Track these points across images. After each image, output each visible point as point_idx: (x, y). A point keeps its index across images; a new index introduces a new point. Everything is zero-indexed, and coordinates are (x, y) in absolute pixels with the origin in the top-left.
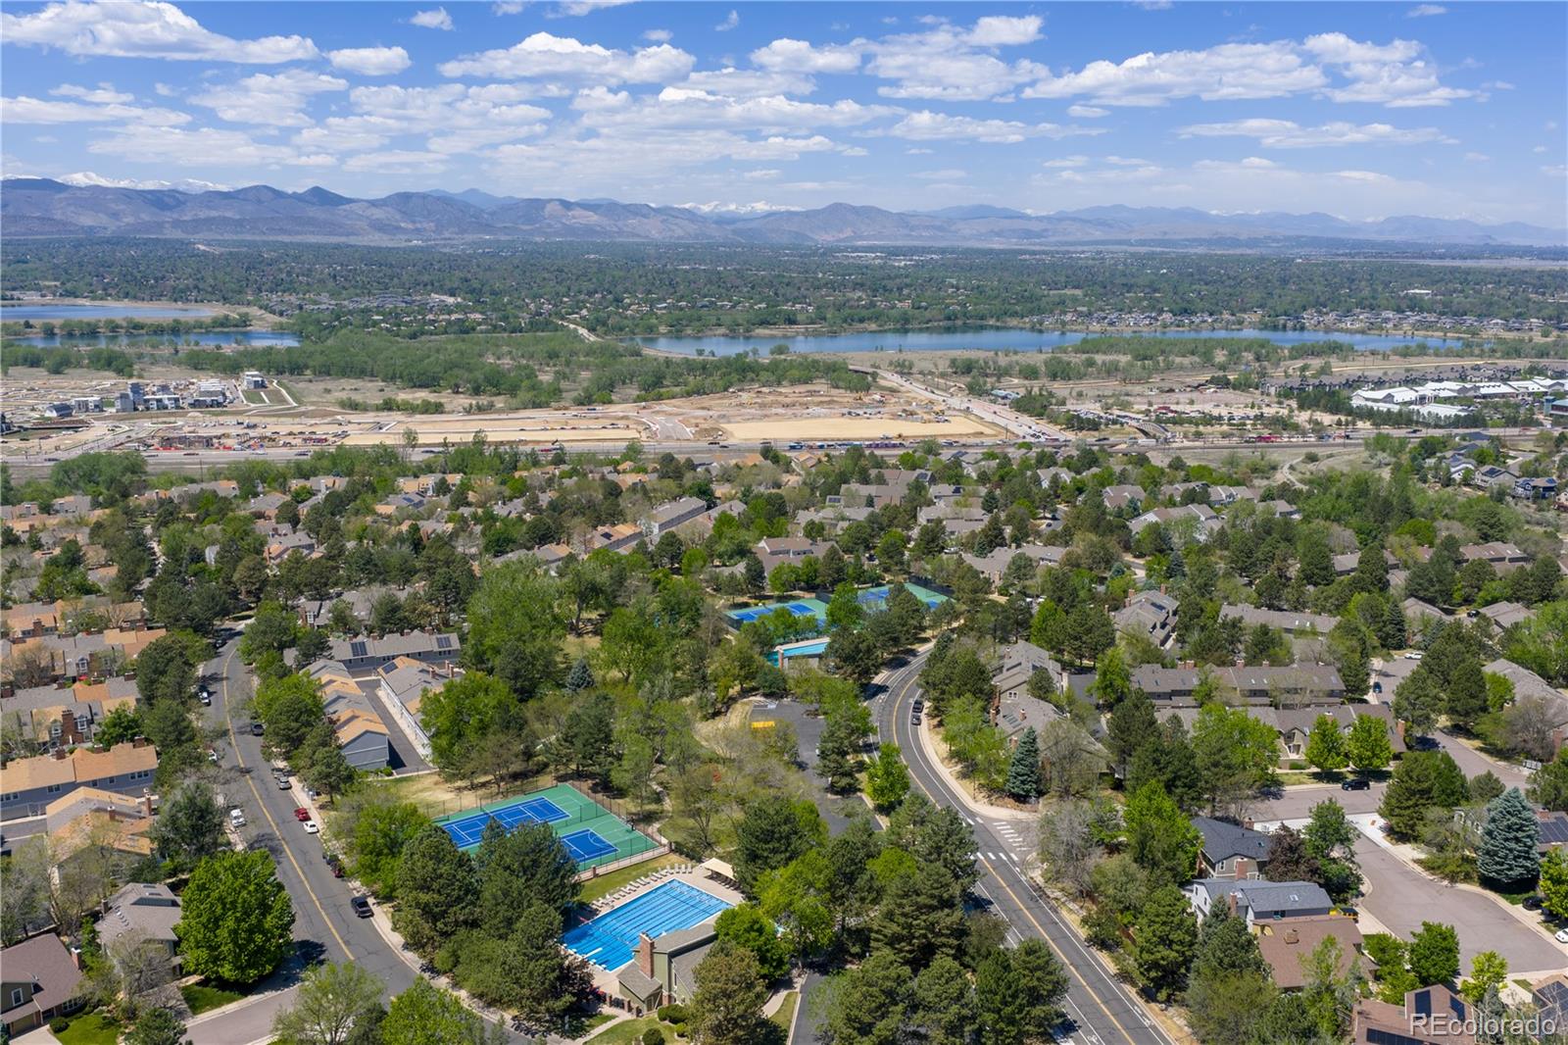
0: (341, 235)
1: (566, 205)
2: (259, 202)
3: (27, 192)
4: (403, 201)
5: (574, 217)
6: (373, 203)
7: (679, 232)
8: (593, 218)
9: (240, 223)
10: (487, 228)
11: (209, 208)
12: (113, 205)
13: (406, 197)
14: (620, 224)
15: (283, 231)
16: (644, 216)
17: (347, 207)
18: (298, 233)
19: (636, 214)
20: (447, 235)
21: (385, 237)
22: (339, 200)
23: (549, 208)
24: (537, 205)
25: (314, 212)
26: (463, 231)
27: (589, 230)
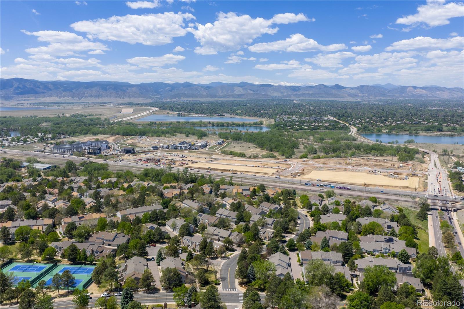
0: (338, 98)
1: (415, 88)
2: (320, 89)
3: (263, 87)
4: (362, 88)
5: (417, 92)
6: (352, 89)
7: (455, 96)
8: (424, 92)
9: (311, 94)
10: (384, 95)
11: (306, 90)
12: (282, 90)
13: (362, 86)
14: (433, 93)
15: (322, 97)
16: (443, 91)
17: (344, 90)
18: (327, 97)
19: (440, 90)
20: (371, 98)
21: (352, 98)
22: (342, 88)
23: (409, 89)
24: (405, 88)
25: (334, 91)
26: (376, 96)
27: (421, 96)
